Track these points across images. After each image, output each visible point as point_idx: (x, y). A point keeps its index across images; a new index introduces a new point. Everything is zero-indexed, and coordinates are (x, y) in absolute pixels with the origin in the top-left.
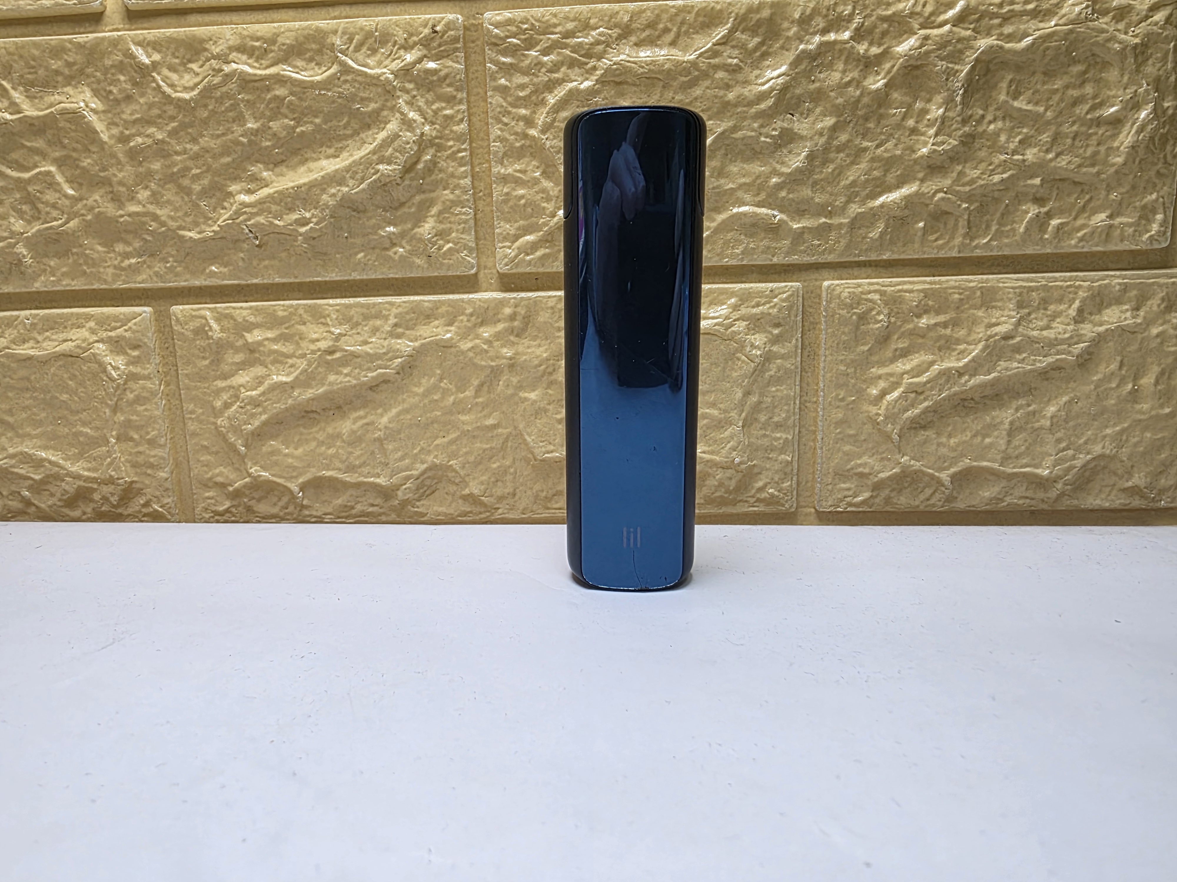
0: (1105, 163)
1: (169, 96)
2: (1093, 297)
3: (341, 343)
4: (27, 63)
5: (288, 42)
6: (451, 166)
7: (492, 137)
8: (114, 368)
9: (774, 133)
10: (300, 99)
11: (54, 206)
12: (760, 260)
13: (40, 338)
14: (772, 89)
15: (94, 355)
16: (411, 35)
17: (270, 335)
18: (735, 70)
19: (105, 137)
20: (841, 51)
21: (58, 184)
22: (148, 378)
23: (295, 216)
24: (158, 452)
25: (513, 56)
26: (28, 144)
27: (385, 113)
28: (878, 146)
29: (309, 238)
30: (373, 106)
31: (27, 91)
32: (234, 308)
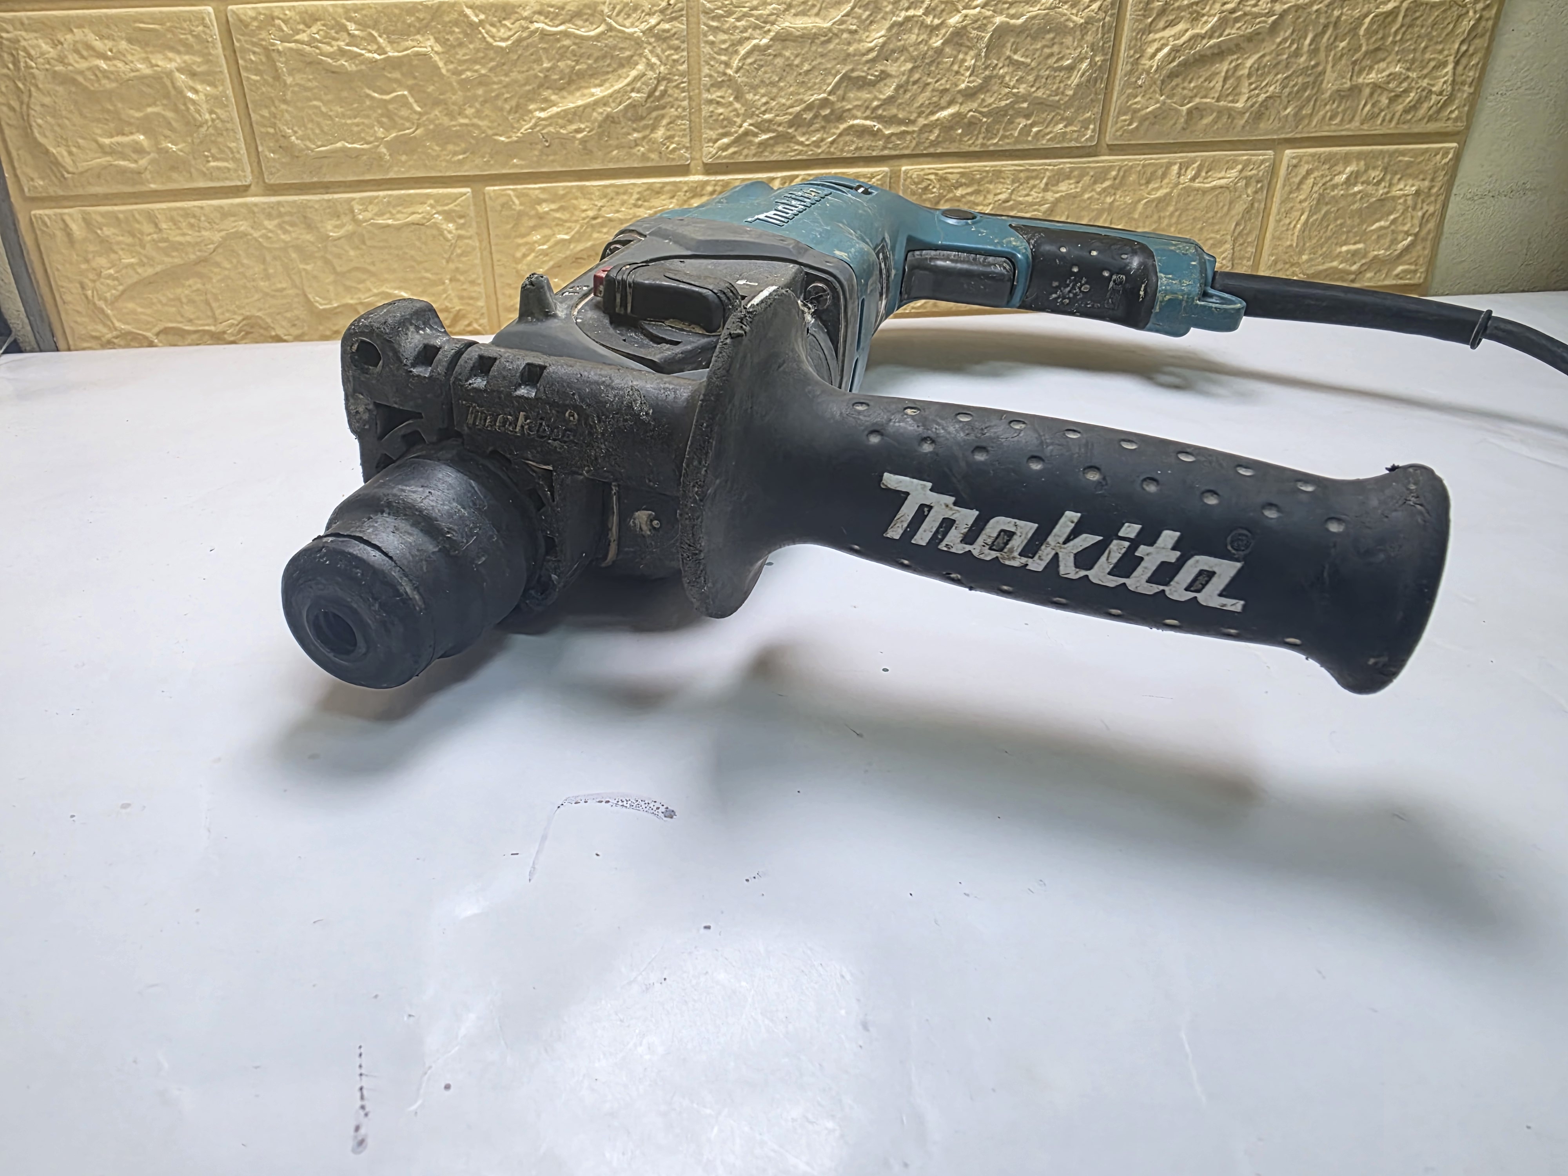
0: (1063, 93)
1: (491, 44)
2: (1054, 176)
3: (602, 212)
4: (390, 20)
5: (572, 9)
6: (676, 93)
7: (703, 74)
8: (450, 232)
9: (877, 73)
10: (580, 47)
11: (407, 119)
12: (865, 153)
13: (394, 212)
14: (876, 46)
15: (435, 223)
16: (653, 6)
17: (553, 206)
18: (853, 32)
19: (444, 71)
20: (917, 22)
21: (411, 104)
22: (470, 238)
23: (574, 127)
24: (477, 288)
25: (719, 21)
26: (389, 75)
27: (636, 58)
28: (936, 82)
29: (583, 141)
30: (628, 53)
31: (388, 37)
32: (530, 189)
